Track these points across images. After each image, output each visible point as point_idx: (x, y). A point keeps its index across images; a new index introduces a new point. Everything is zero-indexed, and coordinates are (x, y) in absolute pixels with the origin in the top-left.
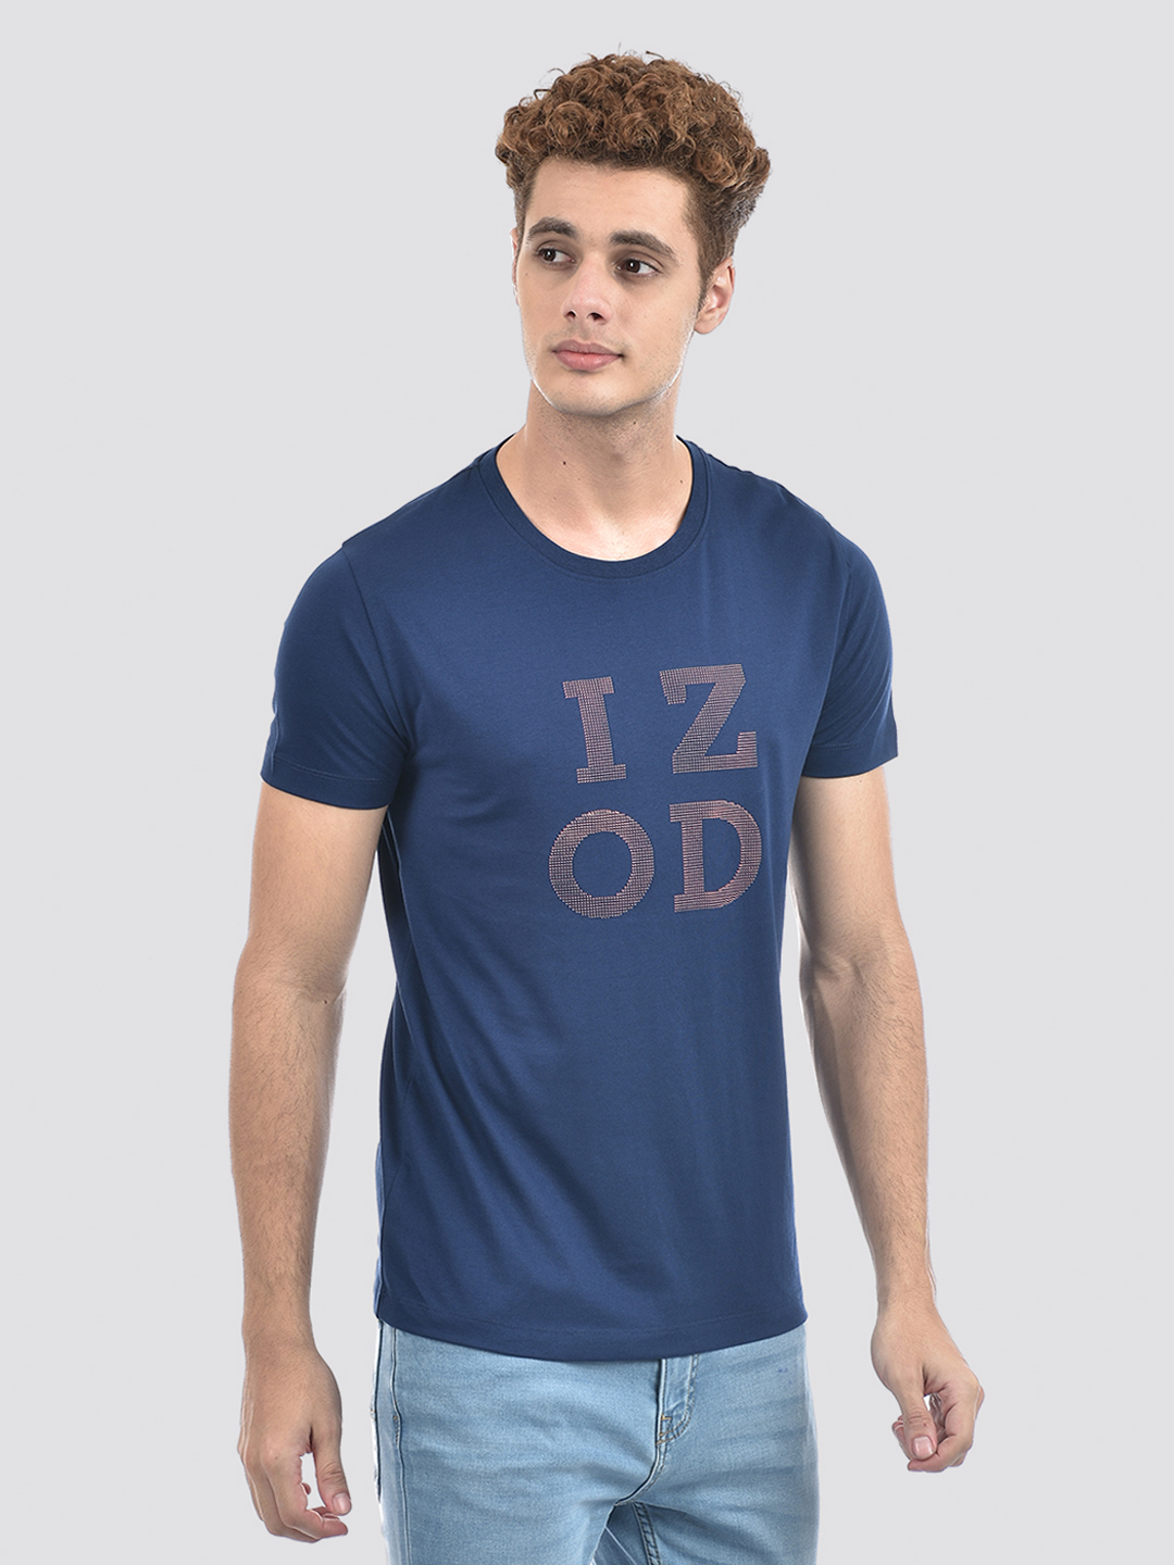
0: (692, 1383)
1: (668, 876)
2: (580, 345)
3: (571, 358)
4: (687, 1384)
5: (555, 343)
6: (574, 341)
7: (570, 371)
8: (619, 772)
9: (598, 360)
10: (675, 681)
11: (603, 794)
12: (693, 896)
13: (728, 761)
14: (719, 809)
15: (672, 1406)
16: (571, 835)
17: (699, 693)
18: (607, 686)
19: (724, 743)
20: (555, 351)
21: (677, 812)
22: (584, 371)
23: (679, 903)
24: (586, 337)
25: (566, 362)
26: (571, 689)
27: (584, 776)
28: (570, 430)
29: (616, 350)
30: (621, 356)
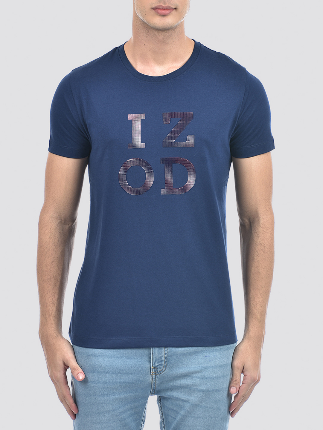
0: (166, 358)
1: (159, 182)
2: (163, 6)
3: (159, 11)
4: (163, 358)
5: (154, 6)
6: (161, 5)
7: (159, 16)
8: (143, 145)
9: (167, 12)
10: (167, 117)
11: (136, 153)
12: (169, 189)
13: (183, 145)
14: (178, 161)
15: (157, 365)
16: (126, 166)
17: (174, 121)
18: (143, 116)
19: (182, 137)
20: (153, 9)
21: (162, 161)
22: (164, 15)
23: (163, 191)
24: (165, 4)
25: (158, 13)
26: (130, 117)
27: (130, 146)
28: (148, 34)
29: (174, 7)
30: (175, 9)
